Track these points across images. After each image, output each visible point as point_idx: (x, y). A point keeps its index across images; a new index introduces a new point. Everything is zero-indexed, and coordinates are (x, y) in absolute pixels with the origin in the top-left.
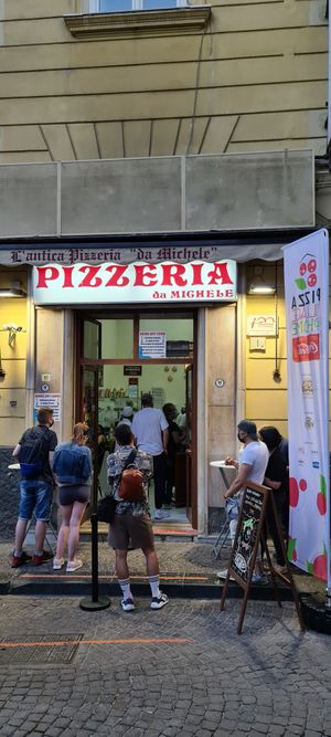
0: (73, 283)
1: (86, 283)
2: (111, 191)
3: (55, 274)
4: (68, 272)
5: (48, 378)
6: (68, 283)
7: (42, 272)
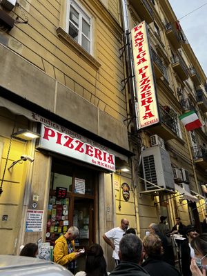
0: (61, 142)
1: (67, 145)
2: (76, 107)
3: (53, 135)
4: (60, 136)
5: (37, 198)
6: (59, 142)
7: (47, 130)
